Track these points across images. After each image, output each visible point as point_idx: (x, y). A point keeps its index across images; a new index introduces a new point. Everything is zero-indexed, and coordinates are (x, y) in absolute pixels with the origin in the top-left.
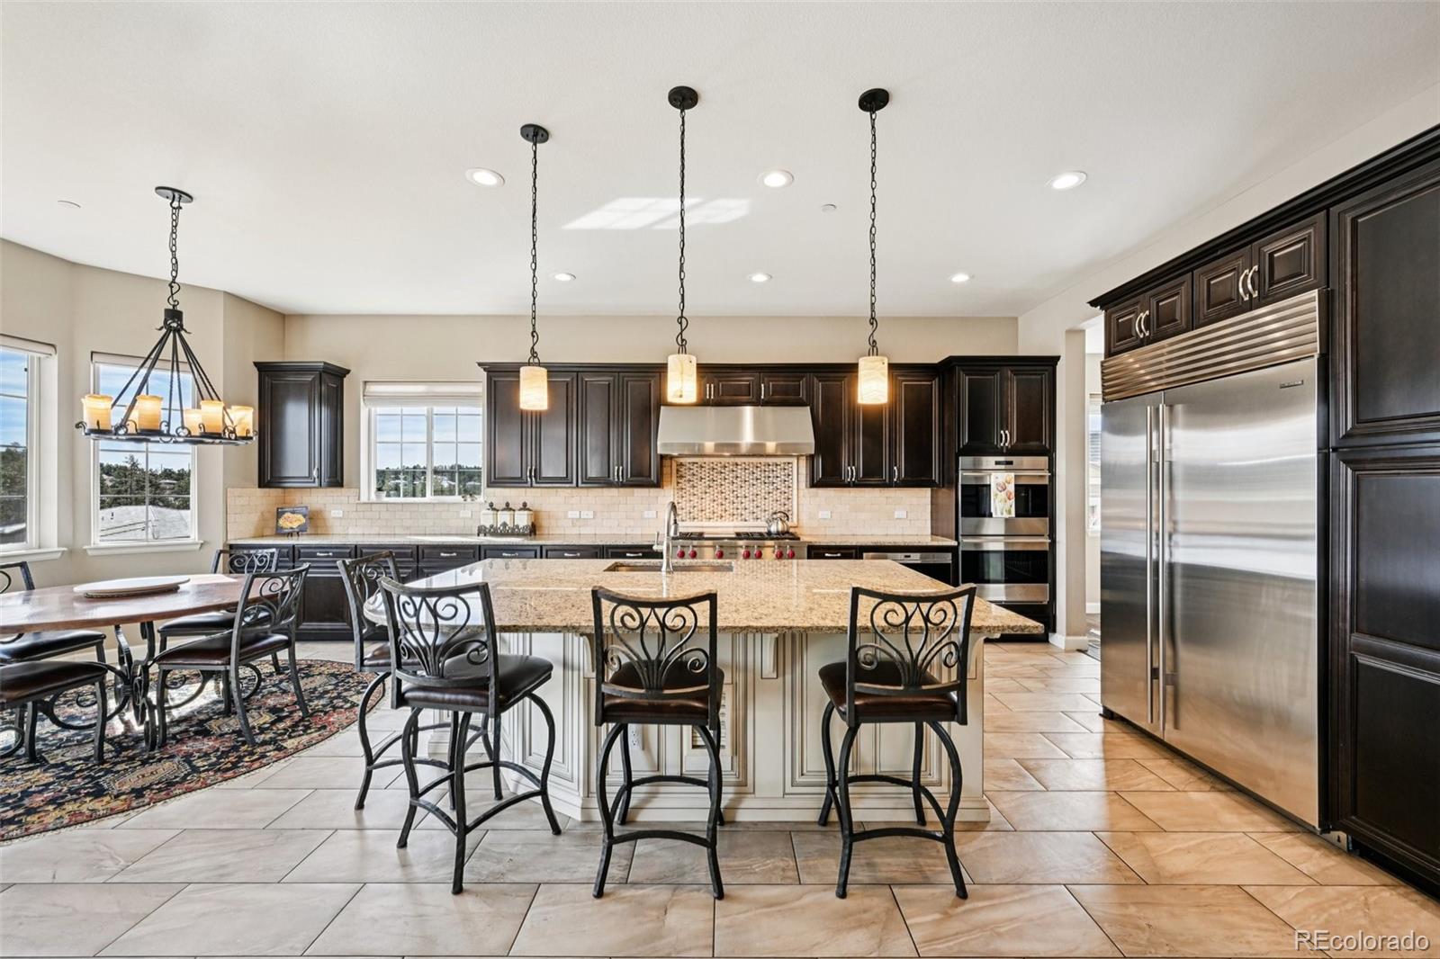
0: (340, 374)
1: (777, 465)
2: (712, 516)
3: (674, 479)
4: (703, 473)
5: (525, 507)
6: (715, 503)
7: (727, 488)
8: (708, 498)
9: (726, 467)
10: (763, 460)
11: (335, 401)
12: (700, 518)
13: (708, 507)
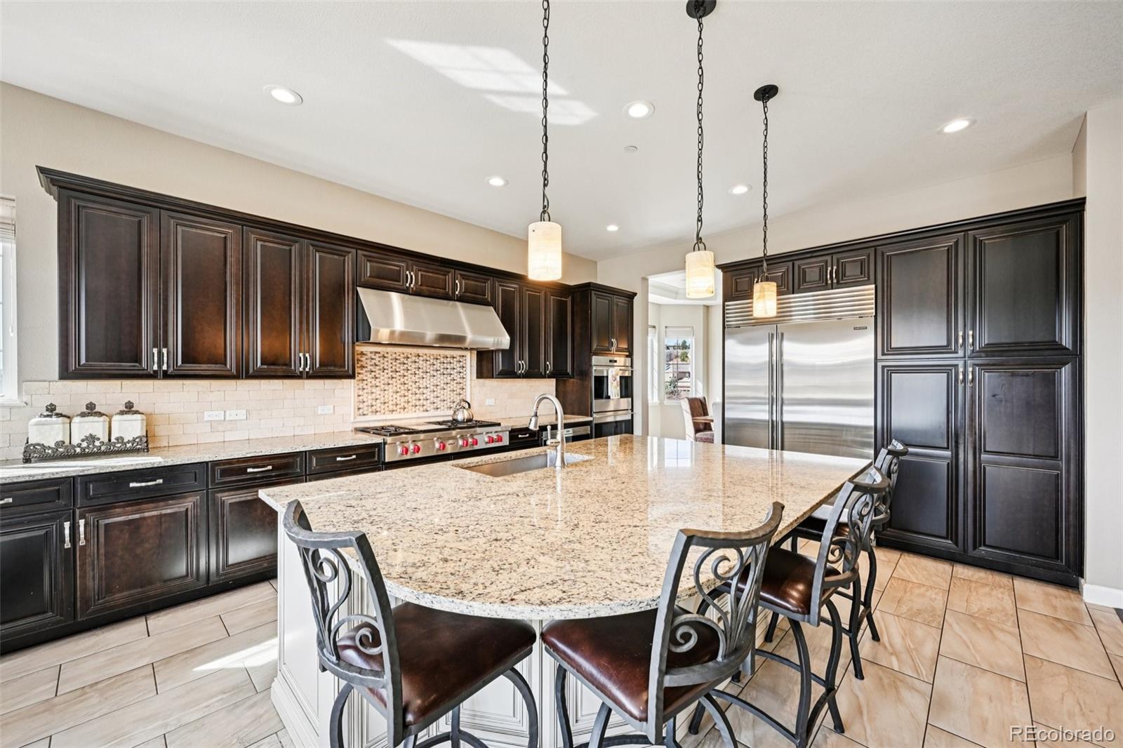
1: (454, 357)
2: (395, 409)
4: (386, 364)
5: (129, 410)
6: (398, 394)
7: (410, 379)
8: (391, 389)
9: (408, 358)
12: (383, 411)
13: (390, 398)
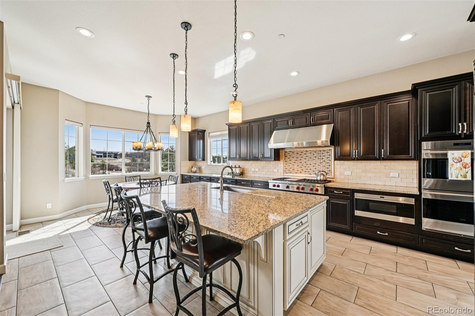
0: (204, 131)
1: (324, 151)
2: (297, 172)
3: (284, 157)
4: (294, 155)
5: (239, 167)
6: (299, 167)
7: (303, 161)
8: (296, 165)
9: (302, 152)
10: (318, 149)
11: (203, 138)
12: (293, 173)
13: (296, 168)
